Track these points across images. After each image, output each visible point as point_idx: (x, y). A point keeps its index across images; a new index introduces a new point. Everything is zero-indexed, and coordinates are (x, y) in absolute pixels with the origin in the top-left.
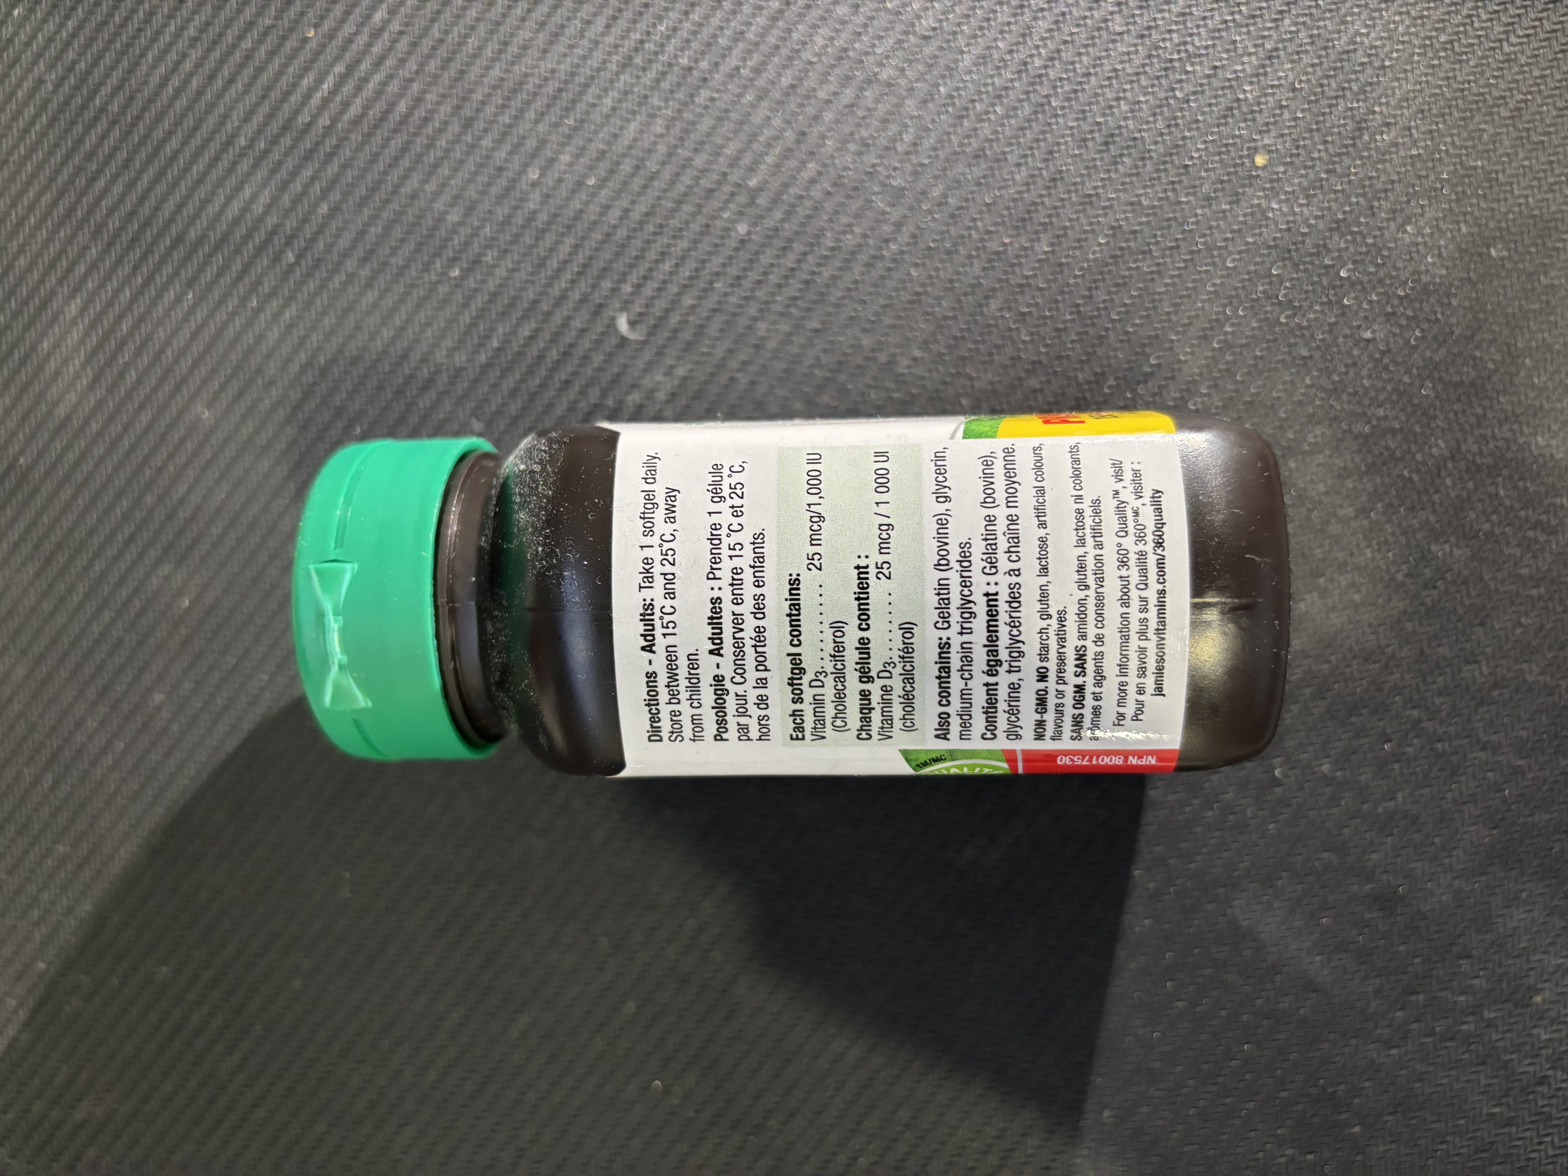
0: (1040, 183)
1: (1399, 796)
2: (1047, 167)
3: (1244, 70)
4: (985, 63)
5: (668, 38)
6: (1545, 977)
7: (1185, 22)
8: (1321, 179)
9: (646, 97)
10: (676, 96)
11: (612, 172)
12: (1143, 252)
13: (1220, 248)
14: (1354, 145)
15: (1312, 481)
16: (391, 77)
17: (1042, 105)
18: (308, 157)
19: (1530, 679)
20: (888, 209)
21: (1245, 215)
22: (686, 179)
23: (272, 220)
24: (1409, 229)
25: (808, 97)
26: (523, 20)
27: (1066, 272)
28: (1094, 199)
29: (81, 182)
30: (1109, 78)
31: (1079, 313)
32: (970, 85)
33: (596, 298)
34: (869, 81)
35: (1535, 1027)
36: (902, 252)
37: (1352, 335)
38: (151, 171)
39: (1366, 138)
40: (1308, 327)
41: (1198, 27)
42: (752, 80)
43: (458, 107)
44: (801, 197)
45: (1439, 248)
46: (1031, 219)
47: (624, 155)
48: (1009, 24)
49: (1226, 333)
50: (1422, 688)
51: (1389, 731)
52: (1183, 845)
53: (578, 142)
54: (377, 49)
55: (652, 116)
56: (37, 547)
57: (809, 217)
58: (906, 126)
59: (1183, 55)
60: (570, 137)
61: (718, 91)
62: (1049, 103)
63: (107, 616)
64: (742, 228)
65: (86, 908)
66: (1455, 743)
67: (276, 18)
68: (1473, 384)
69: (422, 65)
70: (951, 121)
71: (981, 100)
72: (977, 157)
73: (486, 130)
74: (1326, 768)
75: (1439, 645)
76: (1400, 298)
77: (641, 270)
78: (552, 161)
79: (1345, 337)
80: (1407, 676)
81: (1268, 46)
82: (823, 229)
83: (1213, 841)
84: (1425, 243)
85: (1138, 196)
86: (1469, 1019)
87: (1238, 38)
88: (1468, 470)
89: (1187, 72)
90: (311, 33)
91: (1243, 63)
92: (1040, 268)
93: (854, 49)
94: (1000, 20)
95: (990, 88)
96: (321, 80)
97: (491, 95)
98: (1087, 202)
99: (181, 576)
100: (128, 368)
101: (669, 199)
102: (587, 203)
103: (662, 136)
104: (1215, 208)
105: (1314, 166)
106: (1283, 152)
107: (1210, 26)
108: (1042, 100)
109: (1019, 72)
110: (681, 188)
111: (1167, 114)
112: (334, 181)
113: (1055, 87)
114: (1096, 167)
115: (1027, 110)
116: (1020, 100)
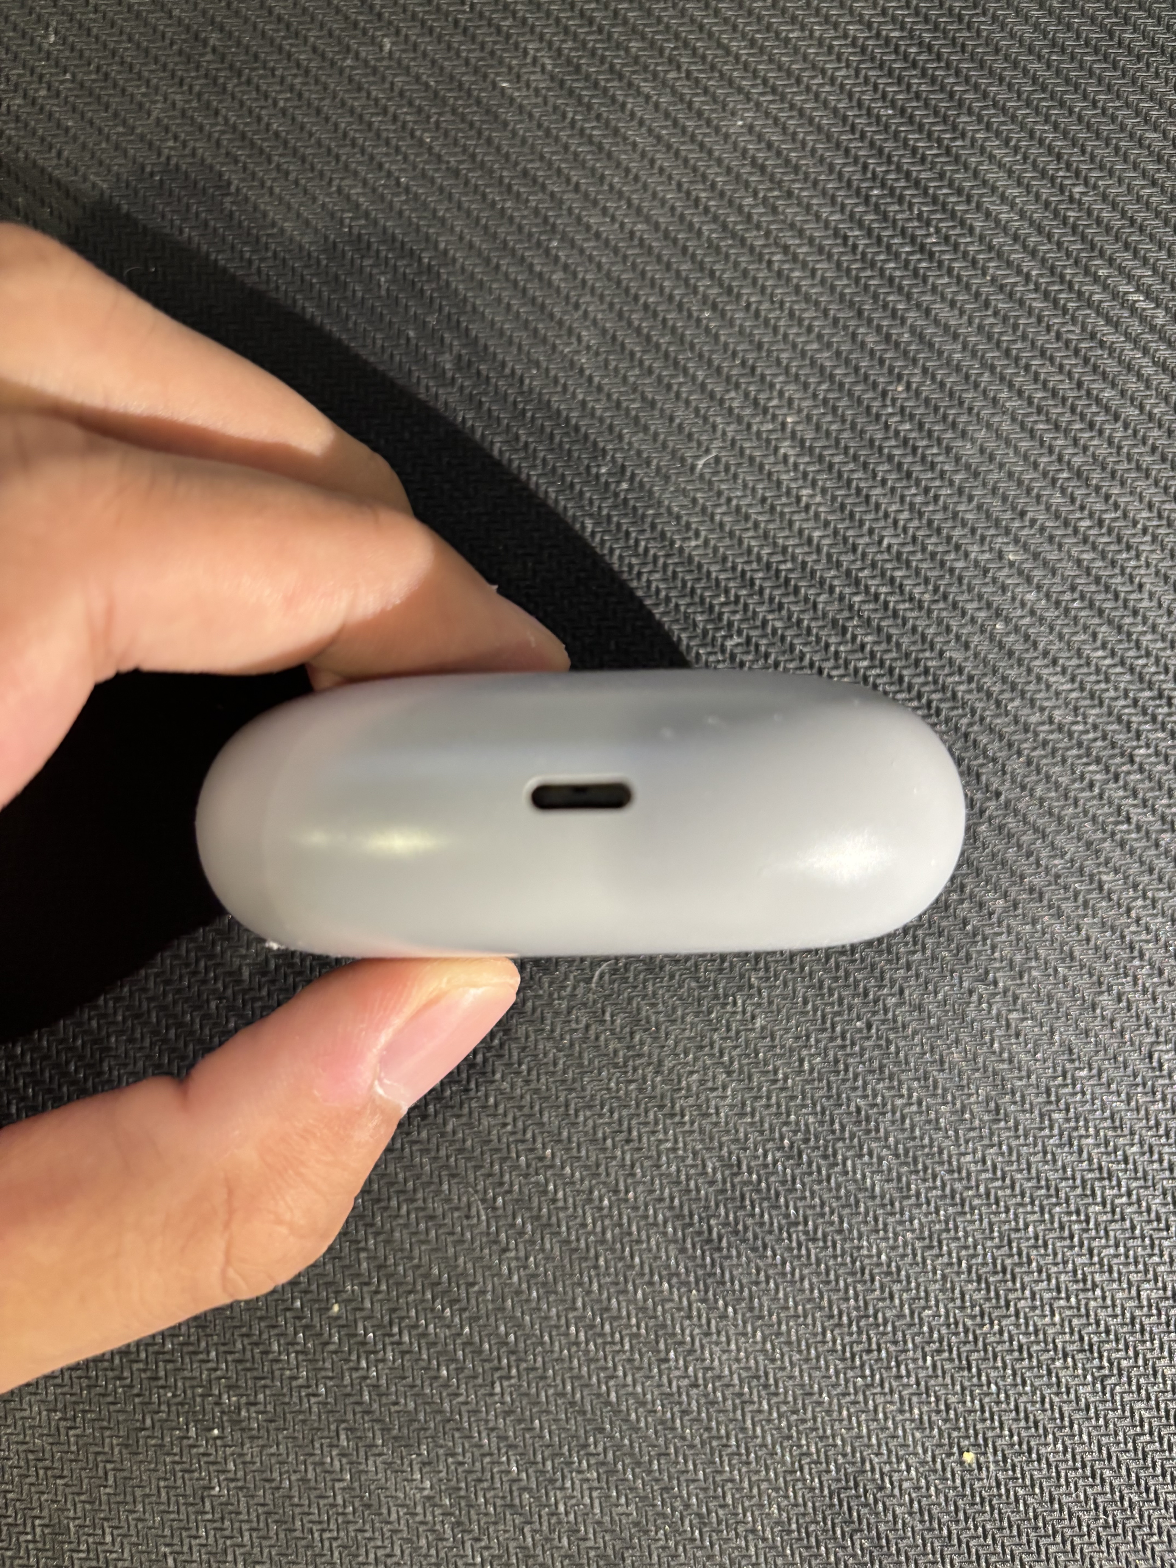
0: (958, 1186)
16: (1148, 382)
20: (940, 996)
25: (1086, 904)
28: (936, 1251)
31: (797, 1224)
32: (1088, 1107)
43: (1103, 465)
48: (1161, 1161)
60: (1057, 603)
70: (1043, 1082)
95: (1082, 1132)
96: (1148, 295)
97: (1116, 506)
98: (932, 1242)
99: (537, 79)
100: (803, 28)
101: (971, 724)
102: (973, 620)
103: (1051, 721)
104: (915, 1399)
105: (957, 1522)
106: (977, 1485)
107: (1138, 1405)
108: (1062, 1195)
109: (1100, 1169)
110: (984, 739)
111: (1035, 1348)
112: (1021, 302)
113: (1078, 1213)
114: (975, 1256)
115: (1051, 1175)
116: (1064, 1168)
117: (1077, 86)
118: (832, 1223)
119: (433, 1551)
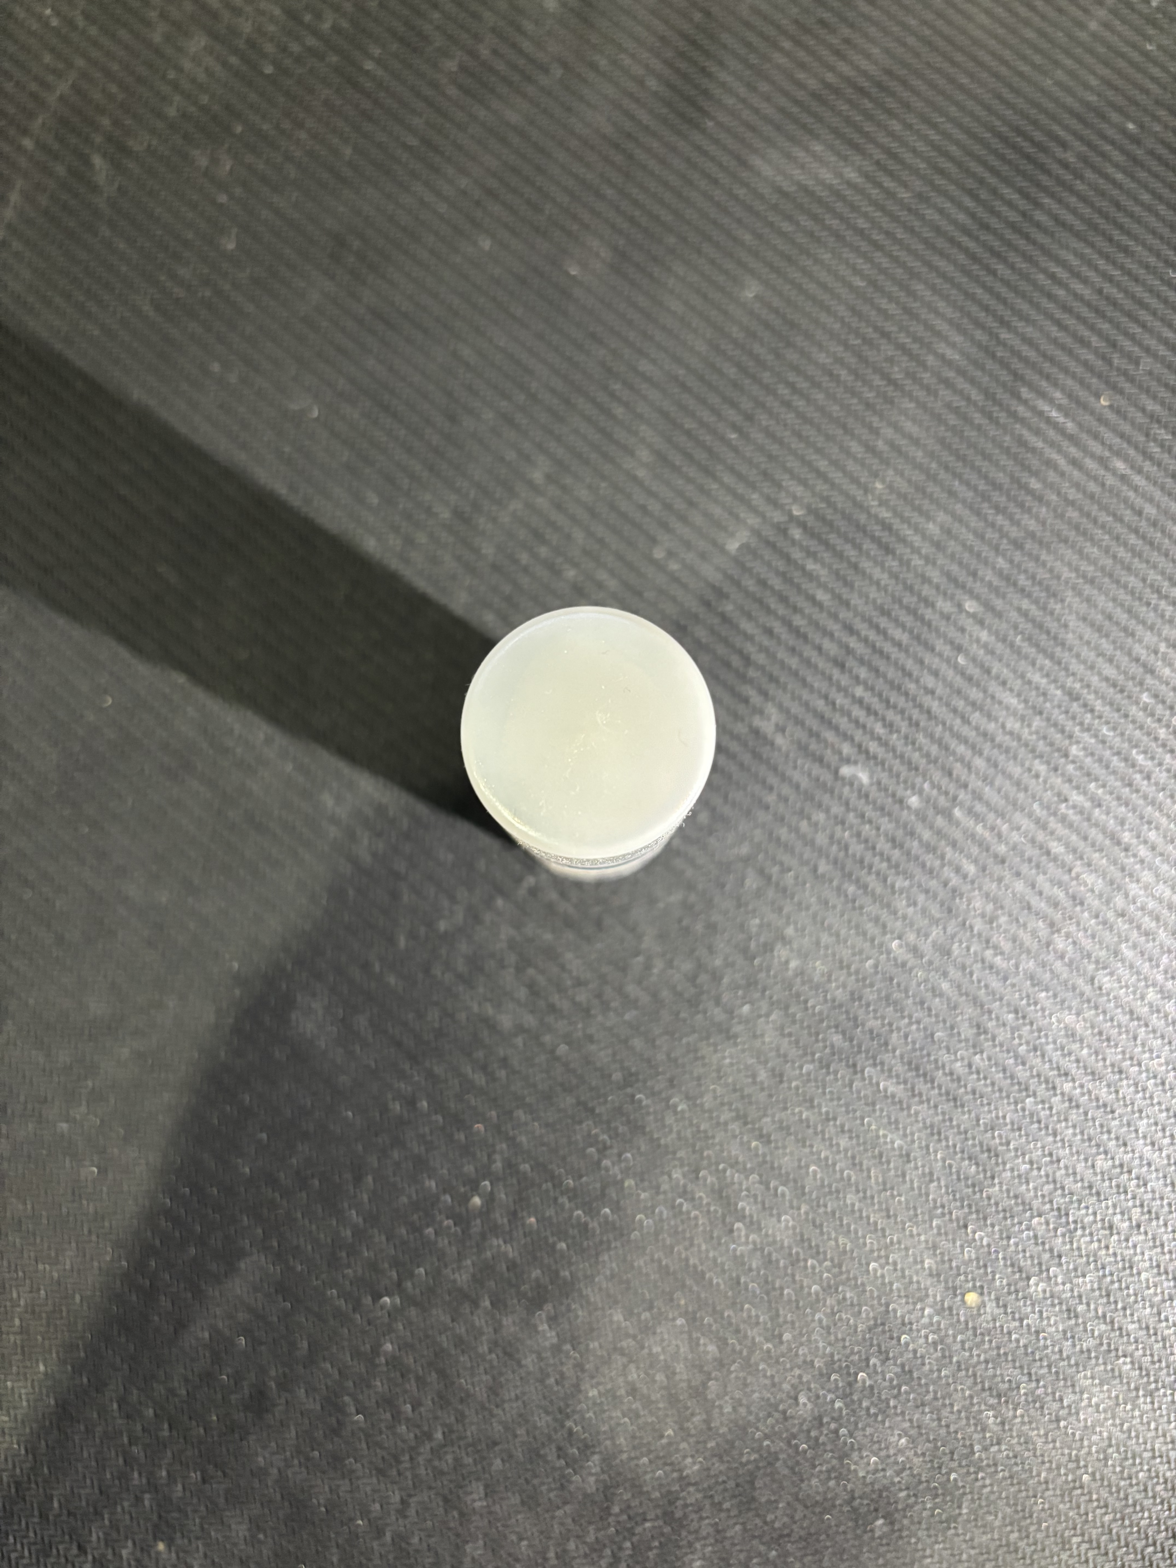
1: (360, 1418)
2: (966, 1093)
3: (1056, 1284)
4: (1067, 1036)
5: (1096, 736)
6: (181, 1555)
7: (1103, 1228)
8: (951, 1357)
9: (1041, 713)
10: (1041, 742)
11: (970, 679)
12: (884, 1183)
13: (887, 1257)
14: (983, 1389)
15: (662, 1340)
18: (989, 395)
19: (468, 1548)
21: (918, 1282)
22: (961, 750)
23: (930, 360)
24: (903, 1441)
26: (1114, 600)
27: (867, 1109)
29: (970, 183)
30: (1051, 1155)
33: (850, 662)
34: (1052, 925)
35: (134, 1544)
37: (801, 1383)
38: (979, 251)
39: (990, 1402)
40: (809, 1341)
41: (1099, 1241)
42: (1055, 814)
44: (943, 858)
45: (884, 1470)
46: (918, 1076)
47: (985, 691)
49: (806, 1261)
50: (462, 1443)
51: (422, 1409)
52: (319, 1207)
53: (999, 647)
54: (1089, 463)
55: (1023, 719)
56: (629, 136)
57: (923, 865)
58: (1009, 959)
59: (1072, 1226)
61: (1045, 782)
62: (1028, 1096)
63: (565, 200)
64: (914, 801)
66: (408, 1474)
67: (1118, 369)
68: (754, 1499)
69: (1072, 503)
71: (1032, 1032)
72: (978, 1026)
73: (1011, 562)
74: (388, 1347)
75: (503, 1460)
76: (836, 1432)
77: (876, 705)
78: (981, 623)
79: (800, 1377)
80: (474, 1428)
81: (1081, 1308)
82: (911, 877)
83: (322, 1236)
84: (888, 1456)
85: (939, 1179)
86: (144, 1481)
87: (1088, 1279)
88: (669, 1492)
89: (1056, 1229)
90: (1104, 402)
91: (1064, 1284)
92: (871, 1083)
93: (1083, 912)
94: (1108, 1051)
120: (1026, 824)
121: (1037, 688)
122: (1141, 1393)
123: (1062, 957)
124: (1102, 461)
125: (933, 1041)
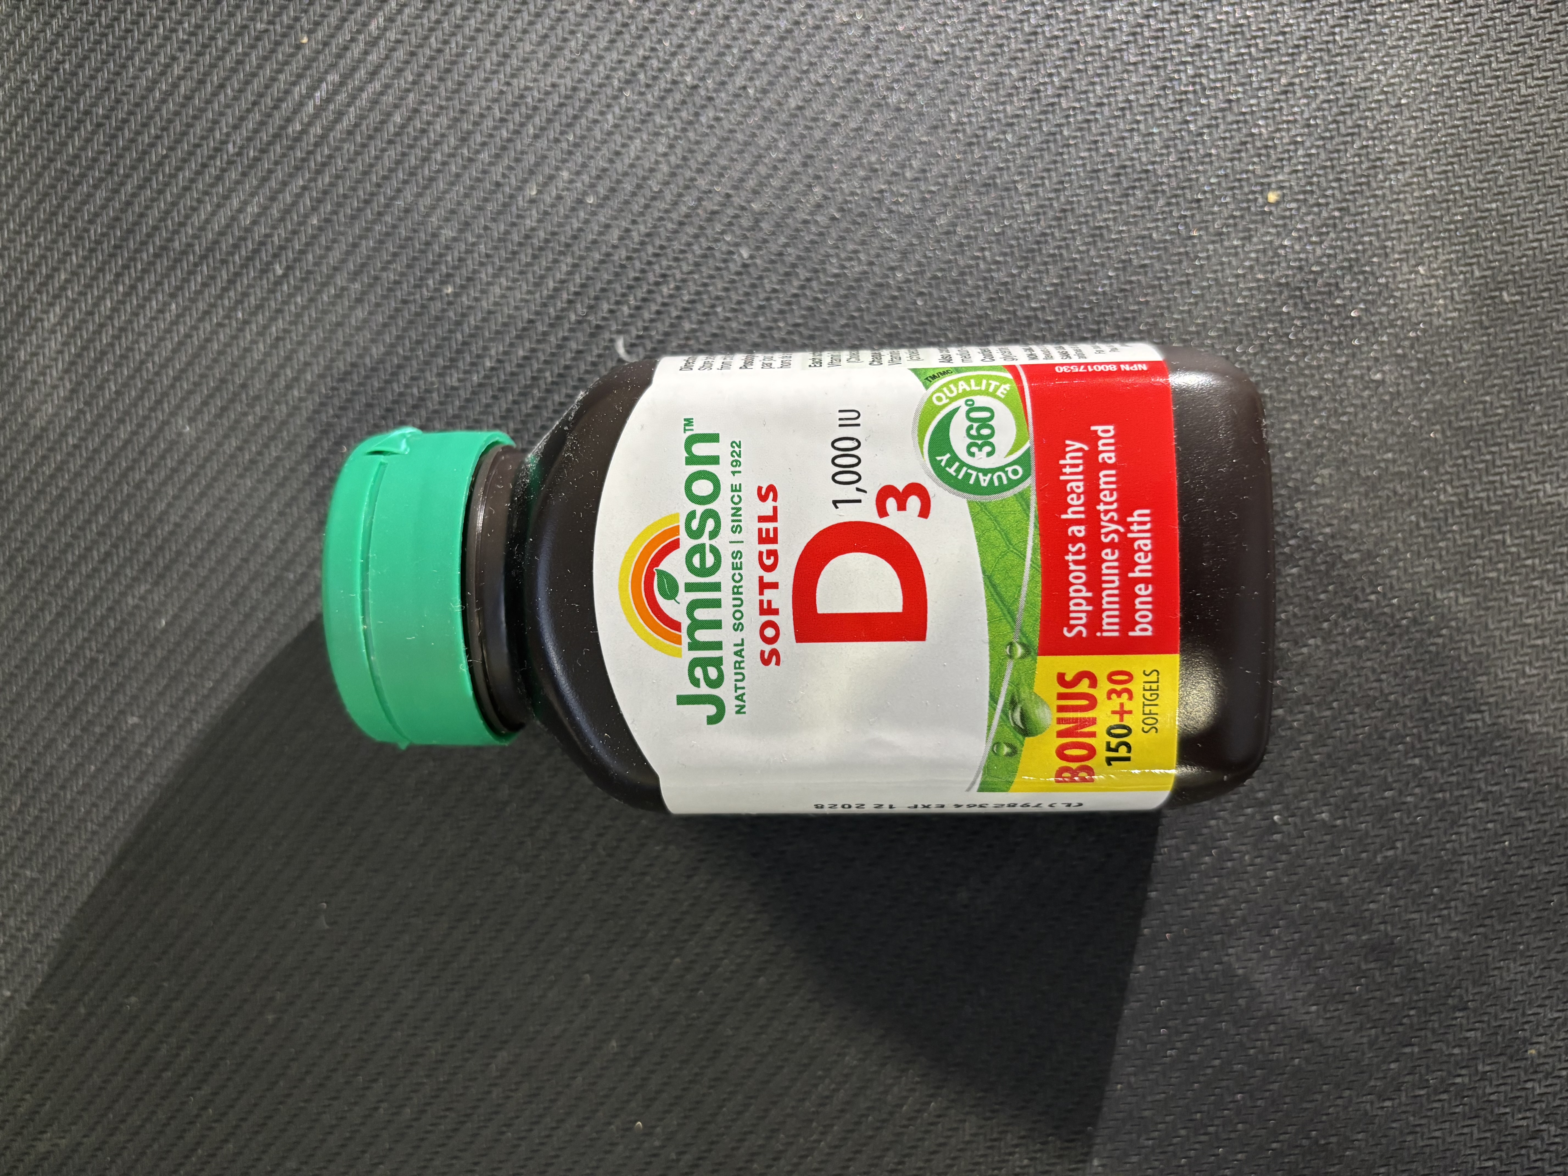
0: (1051, 214)
1: (1399, 845)
2: (1058, 199)
3: (1258, 104)
4: (997, 90)
5: (674, 55)
6: (1541, 1031)
7: (1200, 54)
8: (1335, 218)
9: (649, 114)
10: (681, 114)
11: (613, 190)
12: (1153, 287)
13: (1231, 284)
14: (1368, 184)
15: (1318, 524)
16: (387, 86)
17: (1054, 134)
18: (299, 166)
19: (1532, 729)
20: (894, 236)
21: (1257, 252)
22: (689, 201)
23: (260, 230)
24: (1421, 269)
25: (815, 120)
26: (525, 32)
27: (1074, 305)
28: (1105, 232)
29: (63, 186)
30: (1123, 109)
32: (981, 112)
33: (594, 320)
34: (878, 105)
35: (1529, 1080)
36: (908, 281)
37: (1362, 377)
39: (1381, 177)
40: (1318, 367)
41: (1213, 59)
42: (758, 100)
43: (456, 120)
44: (805, 222)
45: (1452, 291)
46: (1039, 250)
47: (626, 174)
48: (1022, 50)
50: (1425, 737)
51: (1390, 779)
52: (1180, 891)
53: (578, 158)
54: (373, 58)
55: (655, 134)
57: (814, 242)
58: (915, 152)
59: (1198, 87)
60: (570, 153)
61: (723, 110)
62: (1061, 132)
63: (81, 634)
64: (745, 252)
65: (54, 934)
66: (1457, 793)
67: (269, 23)
68: (1482, 429)
69: (419, 76)
70: (962, 149)
71: (992, 128)
72: (987, 185)
73: (483, 144)
74: (1325, 816)
75: (1443, 694)
76: (1411, 340)
77: (640, 293)
78: (550, 178)
79: (1355, 377)
80: (1410, 725)
81: (1284, 80)
82: (828, 255)
83: (1210, 888)
84: (1437, 285)
85: (1149, 229)
86: (1463, 1072)
87: (1253, 72)
88: (1475, 517)
89: (1202, 105)
90: (305, 40)
91: (1258, 98)
92: (1048, 301)
93: (864, 72)
94: (1013, 46)
95: (1001, 115)
96: (313, 88)
97: (489, 108)
98: (1097, 234)
99: (158, 596)
100: (107, 380)
101: (671, 220)
102: (587, 222)
103: (665, 155)
104: (1226, 243)
105: (1327, 204)
106: (1296, 189)
107: (1226, 58)
108: (1054, 129)
109: (1031, 99)
110: (684, 209)
111: (1180, 147)
112: (325, 192)
113: (1068, 116)
114: (1107, 199)
115: (1039, 138)
116: (1031, 129)
117: (145, 152)
118: (1085, 318)
119: (1368, 635)
120: (770, 133)
121: (623, 118)
122: (1371, 18)
123: (911, 95)
124: (373, 43)
125: (1003, 233)
